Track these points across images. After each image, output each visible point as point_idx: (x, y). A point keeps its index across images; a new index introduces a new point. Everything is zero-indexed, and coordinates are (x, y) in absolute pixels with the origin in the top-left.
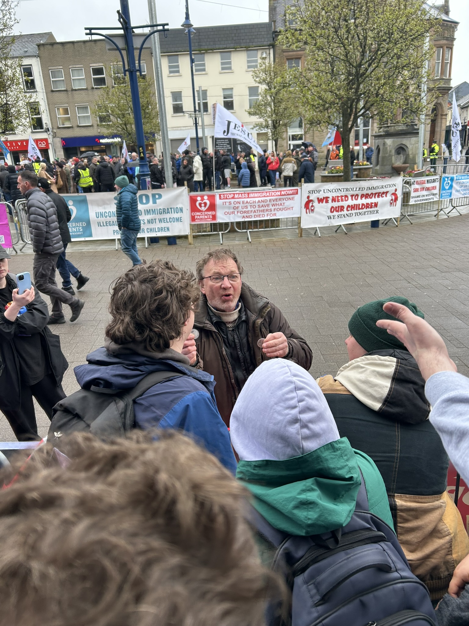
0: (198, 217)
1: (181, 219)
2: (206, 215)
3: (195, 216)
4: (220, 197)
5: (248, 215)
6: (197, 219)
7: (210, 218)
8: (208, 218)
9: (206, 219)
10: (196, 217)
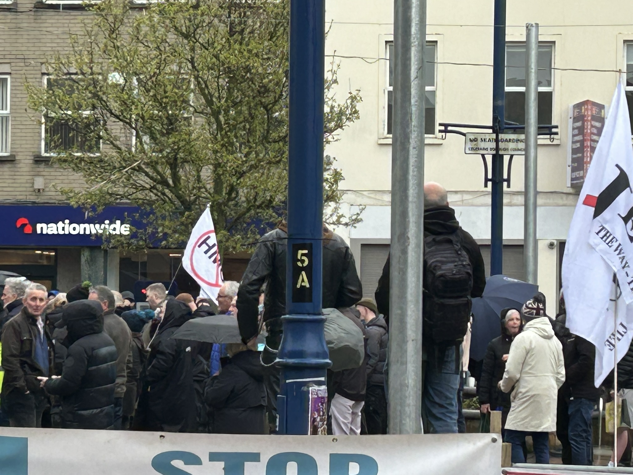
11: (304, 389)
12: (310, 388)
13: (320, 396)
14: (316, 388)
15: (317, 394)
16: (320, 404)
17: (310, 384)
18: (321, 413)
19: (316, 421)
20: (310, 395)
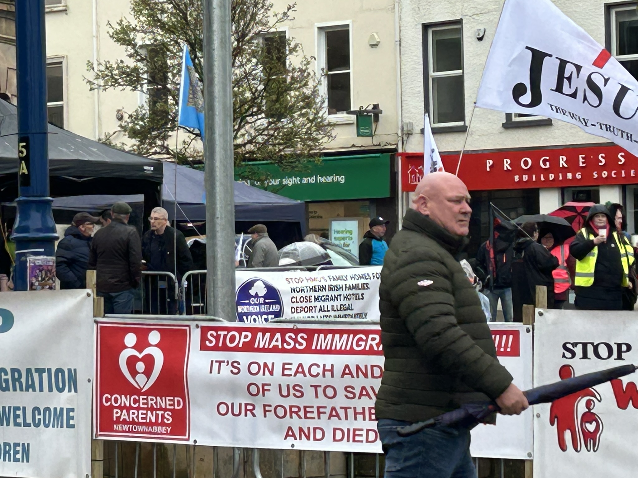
0: (124, 415)
1: (69, 418)
2: (152, 409)
3: (112, 407)
4: (204, 338)
5: (307, 424)
6: (118, 421)
7: (163, 424)
8: (156, 424)
9: (151, 424)
10: (116, 413)
11: (23, 258)
12: (28, 259)
13: (37, 264)
14: (33, 257)
15: (34, 263)
16: (38, 271)
17: (28, 255)
18: (40, 279)
19: (34, 285)
20: (28, 265)
